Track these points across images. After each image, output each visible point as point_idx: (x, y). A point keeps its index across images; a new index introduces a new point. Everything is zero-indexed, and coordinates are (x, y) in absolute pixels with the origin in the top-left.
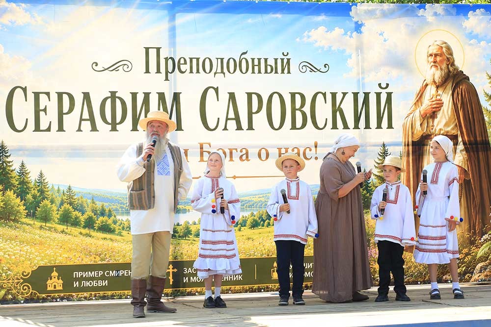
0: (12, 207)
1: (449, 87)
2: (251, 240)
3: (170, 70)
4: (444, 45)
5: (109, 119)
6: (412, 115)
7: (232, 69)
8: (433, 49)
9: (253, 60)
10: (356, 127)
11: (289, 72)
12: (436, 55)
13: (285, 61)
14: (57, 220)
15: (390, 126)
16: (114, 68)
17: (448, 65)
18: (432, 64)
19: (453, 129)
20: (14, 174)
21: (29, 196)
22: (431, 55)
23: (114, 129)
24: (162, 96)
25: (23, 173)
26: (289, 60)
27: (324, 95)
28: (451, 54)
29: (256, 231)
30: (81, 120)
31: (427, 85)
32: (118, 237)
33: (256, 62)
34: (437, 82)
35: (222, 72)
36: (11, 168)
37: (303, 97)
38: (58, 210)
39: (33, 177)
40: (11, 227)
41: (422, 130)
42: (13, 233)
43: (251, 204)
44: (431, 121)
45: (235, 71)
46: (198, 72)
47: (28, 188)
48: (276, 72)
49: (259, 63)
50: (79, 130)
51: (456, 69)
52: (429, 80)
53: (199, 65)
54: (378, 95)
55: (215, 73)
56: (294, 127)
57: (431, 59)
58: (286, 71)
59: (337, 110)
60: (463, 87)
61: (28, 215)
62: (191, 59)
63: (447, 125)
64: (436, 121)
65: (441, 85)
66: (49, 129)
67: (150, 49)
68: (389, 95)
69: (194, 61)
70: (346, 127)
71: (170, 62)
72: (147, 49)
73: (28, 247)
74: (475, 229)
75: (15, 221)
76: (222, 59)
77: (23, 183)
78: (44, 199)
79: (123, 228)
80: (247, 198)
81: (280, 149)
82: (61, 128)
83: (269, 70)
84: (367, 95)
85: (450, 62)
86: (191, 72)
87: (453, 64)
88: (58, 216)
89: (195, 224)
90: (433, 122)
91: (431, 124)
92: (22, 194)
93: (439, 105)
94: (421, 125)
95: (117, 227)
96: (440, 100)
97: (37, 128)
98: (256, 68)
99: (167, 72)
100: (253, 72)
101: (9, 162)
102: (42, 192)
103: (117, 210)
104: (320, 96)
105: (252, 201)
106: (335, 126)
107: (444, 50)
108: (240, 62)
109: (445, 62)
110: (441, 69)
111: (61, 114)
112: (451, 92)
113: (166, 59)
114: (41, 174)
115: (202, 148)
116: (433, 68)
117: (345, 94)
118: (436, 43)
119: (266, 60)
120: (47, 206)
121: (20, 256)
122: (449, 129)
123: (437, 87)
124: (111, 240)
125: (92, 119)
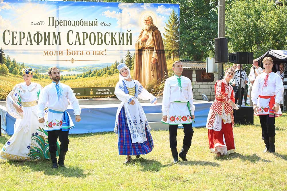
0: (5, 69)
1: (151, 31)
2: (83, 82)
3: (57, 24)
4: (150, 17)
5: (37, 41)
6: (138, 41)
7: (78, 24)
8: (146, 19)
9: (85, 21)
10: (120, 44)
11: (97, 26)
12: (147, 20)
13: (96, 22)
14: (19, 74)
15: (131, 44)
16: (38, 24)
17: (151, 24)
18: (146, 23)
19: (152, 45)
20: (5, 59)
21: (10, 66)
22: (145, 20)
23: (38, 44)
24: (54, 33)
25: (8, 58)
26: (97, 21)
27: (109, 33)
28: (152, 20)
29: (85, 78)
30: (27, 41)
31: (144, 30)
32: (39, 80)
33: (86, 22)
34: (147, 29)
35: (74, 25)
36: (4, 57)
37: (102, 34)
38: (19, 71)
39: (11, 60)
40: (4, 76)
41: (142, 45)
42: (5, 78)
43: (84, 69)
44: (145, 42)
45: (79, 25)
46: (66, 25)
47: (10, 63)
48: (93, 26)
49: (87, 22)
50: (27, 44)
51: (154, 25)
52: (144, 29)
53: (67, 23)
54: (127, 33)
55: (72, 26)
56: (98, 44)
57: (145, 22)
58: (96, 25)
59: (113, 38)
60: (156, 31)
61: (10, 72)
62: (64, 21)
63: (150, 44)
64: (147, 42)
65: (148, 31)
66: (17, 44)
67: (50, 18)
68: (131, 33)
69: (65, 22)
70: (116, 44)
71: (57, 22)
72: (49, 18)
73: (10, 83)
74: (159, 79)
75: (5, 74)
76: (74, 21)
77: (8, 61)
78: (15, 67)
79: (41, 77)
80: (82, 68)
81: (94, 51)
82: (21, 44)
83: (90, 25)
84: (123, 33)
85: (152, 23)
86: (64, 25)
87: (153, 24)
88: (19, 73)
89: (65, 76)
90: (146, 43)
91: (145, 43)
92: (8, 65)
93: (148, 37)
94: (141, 44)
95: (39, 76)
96: (148, 36)
97: (13, 44)
98: (86, 24)
99: (56, 25)
100: (85, 26)
101: (4, 55)
102: (14, 64)
103: (39, 71)
104: (107, 34)
105: (84, 68)
106: (112, 44)
107: (150, 19)
108: (81, 22)
109: (150, 23)
110: (149, 25)
111: (21, 39)
112: (152, 33)
113: (56, 21)
114: (14, 59)
115: (67, 51)
116: (146, 25)
117: (116, 33)
118: (147, 16)
119: (89, 21)
120: (16, 69)
121: (7, 85)
122: (151, 45)
123: (147, 31)
124: (37, 81)
125: (31, 41)
